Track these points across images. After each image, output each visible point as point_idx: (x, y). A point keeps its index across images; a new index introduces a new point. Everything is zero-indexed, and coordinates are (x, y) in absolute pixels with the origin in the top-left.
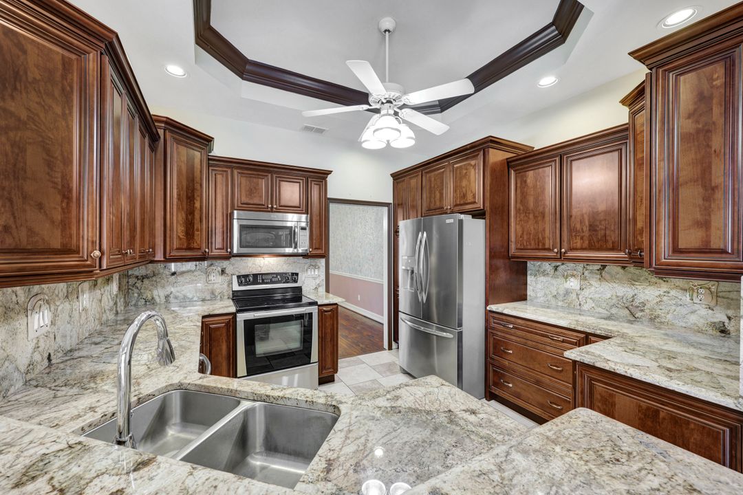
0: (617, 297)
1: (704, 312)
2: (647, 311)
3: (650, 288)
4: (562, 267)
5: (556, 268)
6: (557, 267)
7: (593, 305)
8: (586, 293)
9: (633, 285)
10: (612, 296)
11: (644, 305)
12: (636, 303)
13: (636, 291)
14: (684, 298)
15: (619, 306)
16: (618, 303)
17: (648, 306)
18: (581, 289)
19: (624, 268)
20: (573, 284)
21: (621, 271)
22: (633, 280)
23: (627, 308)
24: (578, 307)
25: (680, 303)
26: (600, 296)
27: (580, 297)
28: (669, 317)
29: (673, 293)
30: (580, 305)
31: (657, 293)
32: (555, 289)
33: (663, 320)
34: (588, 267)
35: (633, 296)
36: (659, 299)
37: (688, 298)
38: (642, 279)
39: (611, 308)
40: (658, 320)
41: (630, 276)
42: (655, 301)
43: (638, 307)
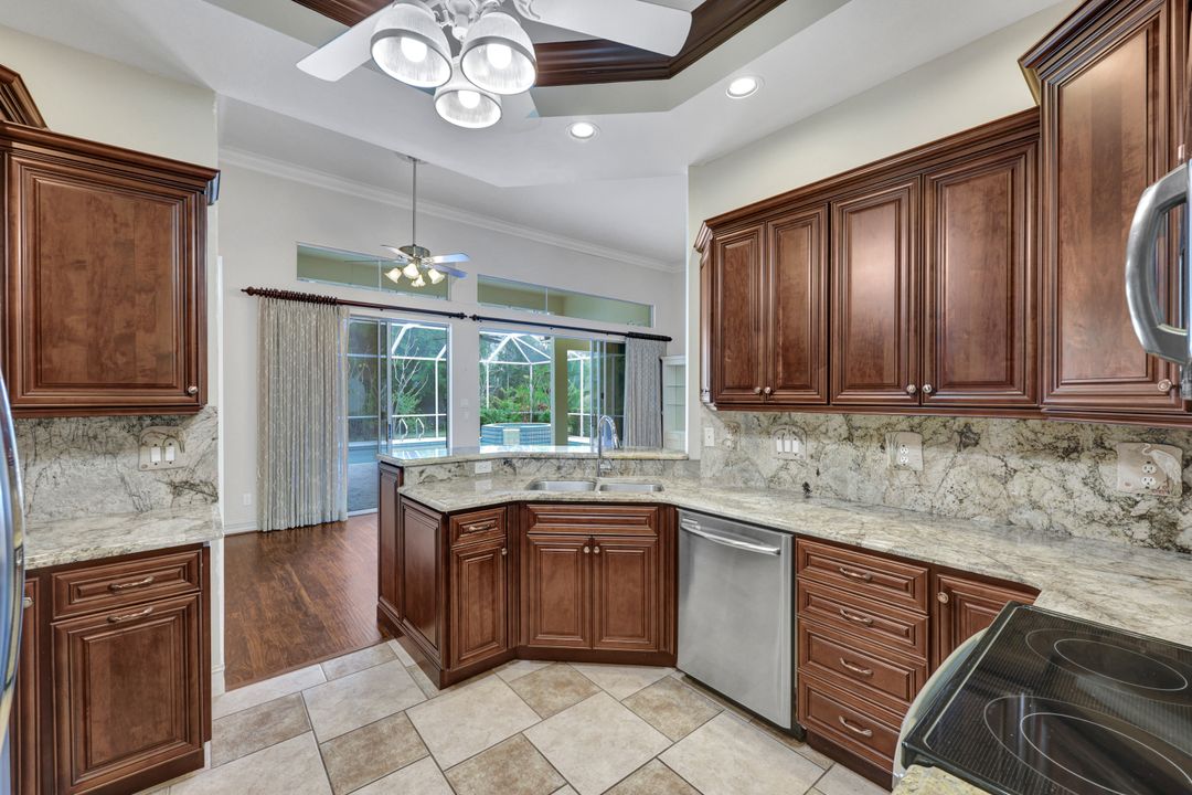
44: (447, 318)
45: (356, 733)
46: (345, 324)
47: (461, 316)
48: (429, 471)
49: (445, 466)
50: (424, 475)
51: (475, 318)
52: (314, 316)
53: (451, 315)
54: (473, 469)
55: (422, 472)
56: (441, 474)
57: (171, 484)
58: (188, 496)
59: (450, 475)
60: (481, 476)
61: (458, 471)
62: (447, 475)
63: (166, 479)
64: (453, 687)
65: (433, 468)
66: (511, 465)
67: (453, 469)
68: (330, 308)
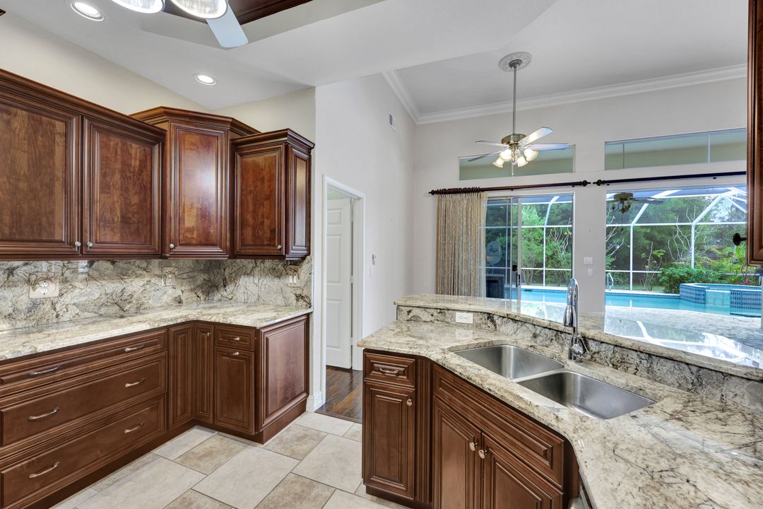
0: (106, 294)
1: (170, 291)
2: (134, 302)
3: (136, 279)
4: (25, 268)
5: (11, 271)
6: (14, 269)
7: (78, 311)
8: (68, 299)
9: (122, 279)
10: (101, 295)
11: (131, 296)
12: (125, 296)
13: (125, 285)
14: (159, 284)
15: (109, 304)
16: (107, 302)
17: (135, 296)
18: (61, 295)
19: (113, 263)
20: (47, 290)
21: (111, 266)
22: (122, 275)
23: (116, 303)
24: (55, 320)
25: (157, 288)
26: (86, 298)
27: (58, 307)
28: (150, 302)
29: (153, 280)
30: (57, 316)
31: (142, 283)
32: (10, 304)
33: (146, 306)
34: (70, 266)
35: (122, 291)
36: (143, 288)
37: (163, 282)
38: (130, 272)
39: (100, 308)
40: (143, 307)
41: (119, 271)
42: (140, 291)
43: (126, 300)
44: (570, 188)
45: (304, 480)
46: (484, 205)
47: (585, 183)
48: (415, 312)
49: (427, 310)
50: (411, 315)
51: (599, 183)
52: (465, 202)
53: (573, 184)
54: (453, 317)
55: (409, 312)
56: (425, 316)
57: (295, 294)
58: (301, 302)
59: (432, 318)
60: (461, 325)
61: (440, 317)
62: (429, 318)
63: (294, 292)
64: (375, 498)
65: (418, 310)
66: (493, 321)
67: (435, 314)
68: (475, 195)
